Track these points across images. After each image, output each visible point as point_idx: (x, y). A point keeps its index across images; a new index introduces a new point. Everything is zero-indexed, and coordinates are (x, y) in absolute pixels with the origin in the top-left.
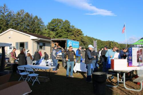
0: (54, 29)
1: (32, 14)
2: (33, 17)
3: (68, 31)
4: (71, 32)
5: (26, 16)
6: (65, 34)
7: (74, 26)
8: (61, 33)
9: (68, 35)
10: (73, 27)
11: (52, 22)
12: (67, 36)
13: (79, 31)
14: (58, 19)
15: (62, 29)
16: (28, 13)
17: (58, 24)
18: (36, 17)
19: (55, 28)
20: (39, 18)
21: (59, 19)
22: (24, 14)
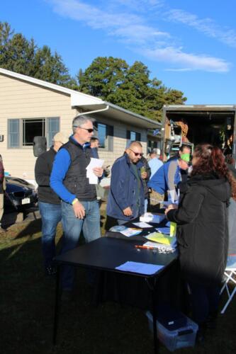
0: (101, 87)
1: (32, 40)
2: (35, 49)
3: (143, 96)
4: (153, 99)
5: (16, 44)
6: (136, 104)
7: (161, 82)
8: (124, 100)
9: (145, 107)
10: (157, 85)
11: (94, 68)
12: (143, 110)
13: (177, 97)
14: (111, 57)
15: (128, 88)
16: (20, 36)
17: (111, 74)
18: (46, 51)
19: (103, 85)
20: (53, 54)
21: (116, 60)
22: (10, 37)
